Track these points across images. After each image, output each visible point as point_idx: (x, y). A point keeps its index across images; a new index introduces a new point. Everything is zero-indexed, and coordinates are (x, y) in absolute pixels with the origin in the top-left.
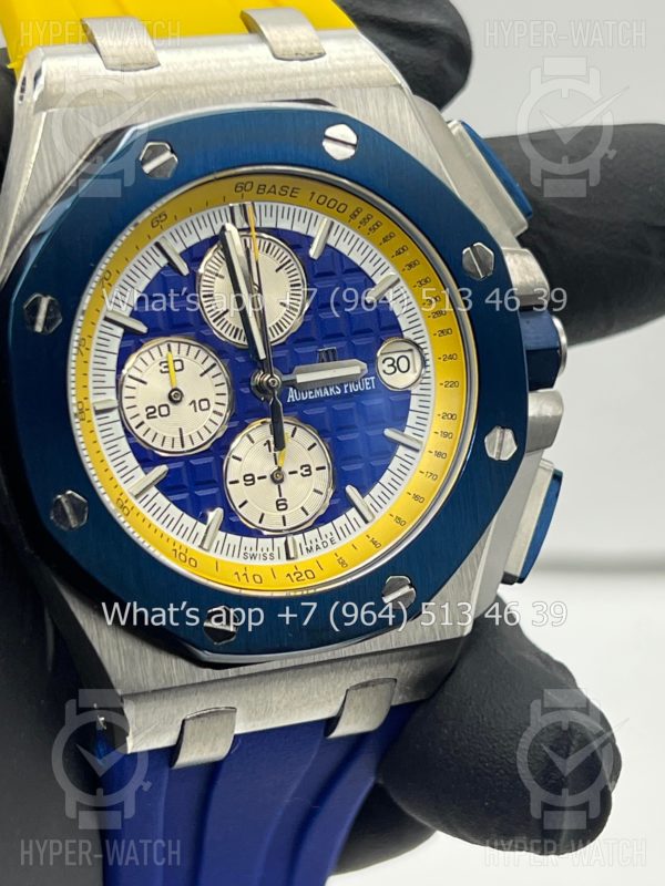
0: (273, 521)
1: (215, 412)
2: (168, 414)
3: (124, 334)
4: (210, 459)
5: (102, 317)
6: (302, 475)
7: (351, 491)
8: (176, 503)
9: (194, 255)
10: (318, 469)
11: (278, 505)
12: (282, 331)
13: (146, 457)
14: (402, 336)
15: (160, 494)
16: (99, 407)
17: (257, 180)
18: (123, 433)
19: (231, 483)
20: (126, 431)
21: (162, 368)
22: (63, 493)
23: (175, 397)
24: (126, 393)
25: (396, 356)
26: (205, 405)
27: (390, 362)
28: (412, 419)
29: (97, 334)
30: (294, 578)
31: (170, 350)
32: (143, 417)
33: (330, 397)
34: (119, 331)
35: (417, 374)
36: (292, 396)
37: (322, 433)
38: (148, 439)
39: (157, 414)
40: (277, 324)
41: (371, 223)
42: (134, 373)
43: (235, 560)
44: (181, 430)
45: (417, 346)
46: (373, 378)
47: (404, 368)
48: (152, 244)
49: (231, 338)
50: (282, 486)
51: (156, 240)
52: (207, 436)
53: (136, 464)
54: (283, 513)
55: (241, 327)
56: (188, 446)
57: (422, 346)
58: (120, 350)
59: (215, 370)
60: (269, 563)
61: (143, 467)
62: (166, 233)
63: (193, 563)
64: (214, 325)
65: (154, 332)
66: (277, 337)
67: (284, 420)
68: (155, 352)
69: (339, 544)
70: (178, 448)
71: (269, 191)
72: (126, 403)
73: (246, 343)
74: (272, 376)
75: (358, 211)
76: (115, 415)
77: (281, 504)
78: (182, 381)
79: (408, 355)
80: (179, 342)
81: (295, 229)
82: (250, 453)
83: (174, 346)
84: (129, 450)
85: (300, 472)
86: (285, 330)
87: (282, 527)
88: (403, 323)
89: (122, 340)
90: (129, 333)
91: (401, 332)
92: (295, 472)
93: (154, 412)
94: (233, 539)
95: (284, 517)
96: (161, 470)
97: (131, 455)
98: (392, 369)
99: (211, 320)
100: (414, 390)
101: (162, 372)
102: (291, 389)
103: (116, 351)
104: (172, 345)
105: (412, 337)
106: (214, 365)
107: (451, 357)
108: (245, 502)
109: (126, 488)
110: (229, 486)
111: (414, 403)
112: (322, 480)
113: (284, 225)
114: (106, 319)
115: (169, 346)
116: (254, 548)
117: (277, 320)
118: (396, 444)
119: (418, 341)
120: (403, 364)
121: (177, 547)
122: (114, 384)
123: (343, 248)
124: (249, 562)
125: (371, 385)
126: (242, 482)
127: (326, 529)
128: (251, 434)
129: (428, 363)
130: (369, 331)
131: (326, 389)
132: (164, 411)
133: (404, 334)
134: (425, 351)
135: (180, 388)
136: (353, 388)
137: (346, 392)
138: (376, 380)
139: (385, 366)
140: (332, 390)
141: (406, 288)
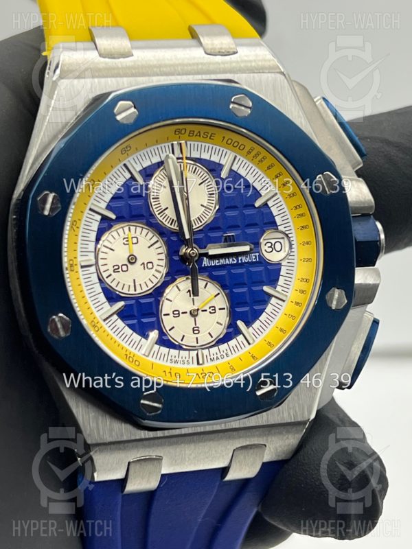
0: (190, 340)
1: (156, 270)
2: (127, 271)
3: (101, 220)
4: (151, 300)
5: (88, 208)
6: (210, 313)
7: (240, 324)
8: (129, 326)
9: (148, 173)
10: (220, 309)
11: (194, 331)
12: (201, 222)
13: (111, 296)
14: (277, 229)
15: (119, 320)
16: (83, 264)
17: (189, 127)
18: (97, 281)
19: (164, 315)
20: (100, 279)
21: (124, 241)
22: (56, 315)
23: (132, 260)
24: (101, 255)
25: (273, 241)
26: (150, 266)
27: (270, 245)
28: (281, 281)
29: (84, 218)
30: (201, 376)
31: (130, 231)
32: (111, 271)
33: (229, 265)
34: (99, 218)
35: (286, 253)
36: (206, 262)
37: (224, 287)
38: (113, 285)
39: (120, 270)
40: (198, 218)
41: (260, 158)
42: (106, 243)
43: (164, 363)
44: (134, 280)
45: (287, 235)
46: (257, 254)
47: (278, 249)
48: (122, 164)
49: (169, 225)
50: (197, 319)
51: (124, 162)
52: (151, 285)
53: (105, 300)
54: (197, 336)
55: (175, 219)
56: (139, 291)
57: (290, 235)
58: (99, 229)
59: (158, 245)
60: (186, 366)
61: (109, 302)
62: (131, 159)
63: (137, 363)
64: (159, 216)
65: (120, 219)
66: (198, 226)
67: (199, 277)
68: (120, 231)
69: (231, 357)
70: (132, 291)
71: (196, 135)
72: (101, 262)
73: (178, 229)
74: (192, 250)
75: (252, 149)
76: (93, 269)
77: (196, 330)
78: (136, 251)
79: (281, 241)
80: (136, 226)
81: (212, 159)
82: (177, 297)
83: (133, 229)
84: (101, 291)
85: (209, 310)
86: (204, 222)
87: (196, 345)
88: (278, 220)
89: (100, 223)
90: (104, 219)
91: (277, 226)
92: (206, 311)
93: (118, 268)
94: (164, 350)
95: (197, 339)
96: (121, 304)
97: (102, 294)
98: (270, 249)
99: (157, 213)
100: (283, 263)
101: (124, 244)
102: (205, 258)
103: (96, 229)
104: (131, 227)
105: (284, 230)
106: (157, 241)
107: (307, 243)
108: (173, 328)
109: (97, 315)
110: (163, 317)
111: (283, 271)
112: (223, 317)
113: (205, 156)
114: (91, 209)
115: (129, 228)
116: (177, 356)
117: (198, 215)
118: (270, 296)
119: (287, 233)
120: (278, 246)
121: (128, 353)
122: (93, 250)
123: (242, 172)
124: (173, 365)
125: (256, 258)
126: (172, 315)
127: (224, 347)
128: (178, 285)
129: (293, 246)
130: (256, 224)
131: (227, 259)
132: (125, 268)
133: (279, 227)
134: (292, 239)
135: (135, 254)
136: (244, 259)
137: (240, 262)
138: (259, 256)
139: (266, 248)
140: (231, 260)
141: (281, 199)
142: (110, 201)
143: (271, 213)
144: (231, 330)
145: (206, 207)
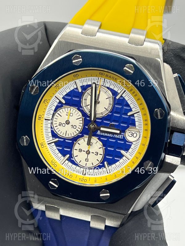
0: (83, 163)
1: (77, 130)
3: (59, 102)
4: (71, 141)
5: (55, 96)
6: (95, 154)
7: (106, 163)
8: (58, 149)
9: (84, 88)
10: (100, 154)
11: (86, 160)
12: (102, 115)
13: (54, 135)
14: (135, 127)
15: (55, 146)
16: (46, 118)
17: (106, 73)
18: (50, 127)
22: (25, 136)
23: (68, 122)
24: (55, 117)
25: (133, 132)
26: (75, 127)
27: (131, 133)
28: (130, 150)
29: (52, 100)
30: (81, 180)
31: (70, 110)
32: (58, 125)
33: (109, 137)
34: (58, 101)
35: (137, 139)
36: (99, 133)
37: (104, 145)
38: (57, 131)
39: (62, 125)
40: (102, 113)
41: (135, 94)
42: (59, 112)
44: (66, 131)
47: (135, 136)
48: (74, 81)
49: (88, 112)
50: (88, 155)
52: (73, 135)
53: (51, 136)
54: (86, 162)
55: (90, 109)
56: (67, 136)
57: (140, 132)
58: (57, 105)
59: (81, 119)
60: (77, 174)
61: (52, 137)
62: (78, 80)
63: (56, 166)
64: (84, 108)
65: (67, 104)
66: (100, 116)
67: (92, 137)
68: (66, 109)
69: (98, 176)
70: (64, 136)
71: (109, 77)
72: (54, 120)
73: (90, 114)
75: (132, 89)
76: (50, 122)
77: (87, 160)
78: (71, 120)
79: (137, 133)
80: (74, 109)
81: (114, 89)
82: (82, 143)
83: (72, 110)
84: (50, 131)
85: (95, 153)
86: (103, 115)
87: (85, 166)
88: (137, 124)
89: (58, 103)
90: (60, 102)
91: (135, 126)
92: (93, 153)
93: (61, 124)
94: (70, 164)
95: (86, 164)
96: (57, 139)
97: (51, 133)
98: (131, 135)
99: (84, 106)
100: (134, 143)
101: (66, 115)
102: (99, 131)
103: (56, 106)
107: (146, 138)
108: (77, 156)
109: (46, 141)
110: (74, 150)
111: (132, 146)
112: (100, 158)
113: (112, 87)
115: (71, 109)
117: (102, 112)
118: (123, 156)
119: (139, 130)
121: (53, 160)
122: (52, 114)
123: (126, 98)
125: (122, 137)
126: (78, 150)
128: (85, 139)
129: (140, 137)
130: (126, 123)
131: (108, 134)
132: (64, 125)
133: (136, 127)
134: (141, 134)
135: (69, 120)
136: (116, 136)
137: (114, 137)
138: (124, 137)
139: (129, 134)
140: (110, 135)
141: (141, 115)
142: (65, 96)
143: (134, 120)
144: (101, 165)
145: (106, 109)
